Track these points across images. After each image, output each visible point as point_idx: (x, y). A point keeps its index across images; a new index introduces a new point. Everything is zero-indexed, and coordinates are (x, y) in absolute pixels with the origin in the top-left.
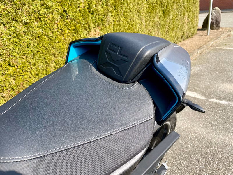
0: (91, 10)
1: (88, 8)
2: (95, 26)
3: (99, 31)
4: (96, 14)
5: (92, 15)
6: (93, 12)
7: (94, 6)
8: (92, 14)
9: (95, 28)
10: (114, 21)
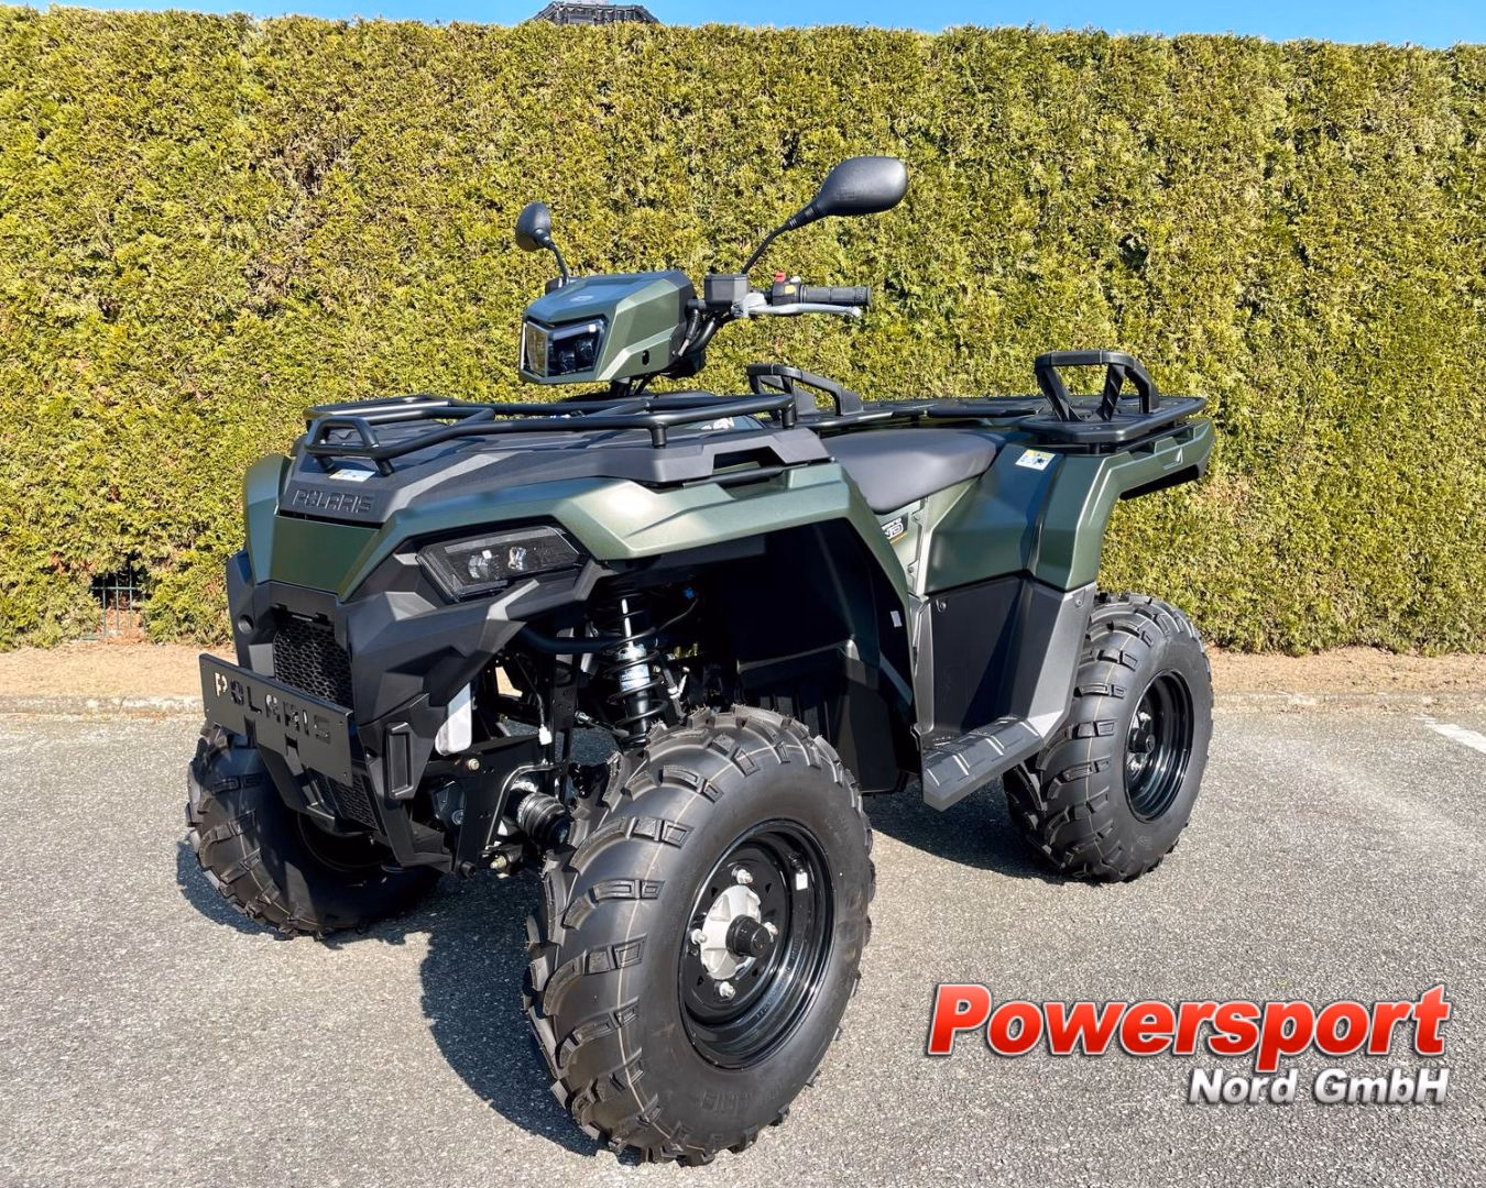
0: (1231, 422)
1: (1219, 416)
2: (1233, 471)
3: (1246, 488)
4: (1248, 436)
5: (1230, 439)
6: (1235, 427)
7: (1245, 410)
8: (1233, 432)
9: (1233, 475)
10: (1326, 463)
